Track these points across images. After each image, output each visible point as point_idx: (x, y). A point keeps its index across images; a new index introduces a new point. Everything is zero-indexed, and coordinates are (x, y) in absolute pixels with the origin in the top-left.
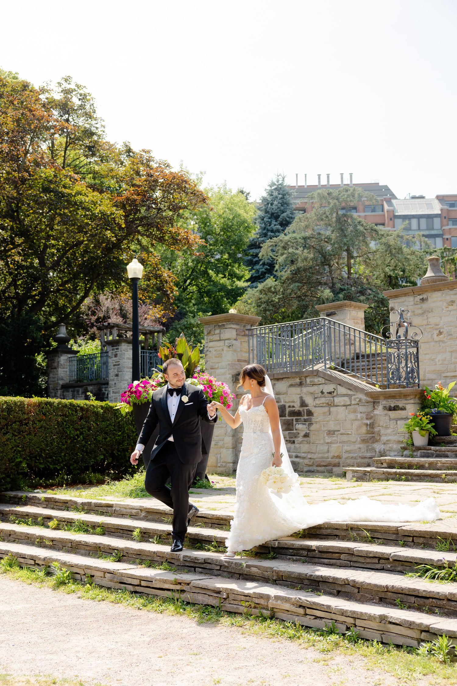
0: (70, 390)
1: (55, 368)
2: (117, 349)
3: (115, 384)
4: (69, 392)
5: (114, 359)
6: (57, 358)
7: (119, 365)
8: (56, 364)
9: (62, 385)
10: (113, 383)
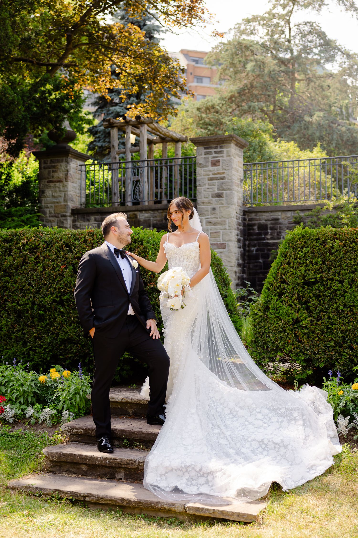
0: (93, 218)
1: (60, 181)
2: (220, 152)
3: (214, 209)
4: (88, 220)
5: (211, 168)
6: (63, 164)
7: (222, 179)
8: (61, 175)
9: (73, 210)
10: (209, 207)
